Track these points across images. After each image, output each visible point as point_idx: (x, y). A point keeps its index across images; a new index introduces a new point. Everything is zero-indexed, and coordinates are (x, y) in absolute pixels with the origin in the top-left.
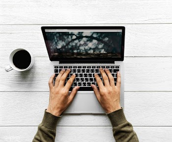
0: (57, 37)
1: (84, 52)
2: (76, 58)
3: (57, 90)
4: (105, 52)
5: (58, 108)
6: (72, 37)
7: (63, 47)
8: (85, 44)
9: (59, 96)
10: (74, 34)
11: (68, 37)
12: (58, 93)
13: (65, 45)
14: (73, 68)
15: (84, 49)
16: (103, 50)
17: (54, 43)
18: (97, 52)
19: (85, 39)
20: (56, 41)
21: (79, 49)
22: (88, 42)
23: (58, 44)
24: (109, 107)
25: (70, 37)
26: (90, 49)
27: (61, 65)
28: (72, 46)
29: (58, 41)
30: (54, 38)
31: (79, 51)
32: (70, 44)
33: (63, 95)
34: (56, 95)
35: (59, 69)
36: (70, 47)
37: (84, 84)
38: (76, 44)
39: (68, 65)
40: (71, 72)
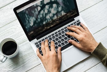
0: (27, 15)
1: (50, 20)
2: (47, 30)
3: (47, 55)
4: (65, 14)
5: (55, 68)
6: (37, 9)
7: (35, 23)
8: (49, 12)
9: (51, 58)
10: (38, 6)
11: (35, 11)
12: (49, 57)
13: (35, 20)
14: (49, 38)
15: (49, 18)
16: (63, 12)
17: (27, 21)
18: (59, 16)
19: (47, 7)
20: (28, 19)
21: (46, 19)
22: (50, 9)
23: (30, 22)
24: (91, 46)
25: (36, 9)
26: (54, 15)
27: (39, 40)
28: (41, 18)
29: (29, 18)
30: (25, 16)
31: (46, 21)
32: (39, 17)
33: (53, 56)
34: (49, 59)
35: (39, 44)
36: (39, 20)
37: (63, 44)
38: (43, 14)
39: (44, 38)
40: (48, 41)
